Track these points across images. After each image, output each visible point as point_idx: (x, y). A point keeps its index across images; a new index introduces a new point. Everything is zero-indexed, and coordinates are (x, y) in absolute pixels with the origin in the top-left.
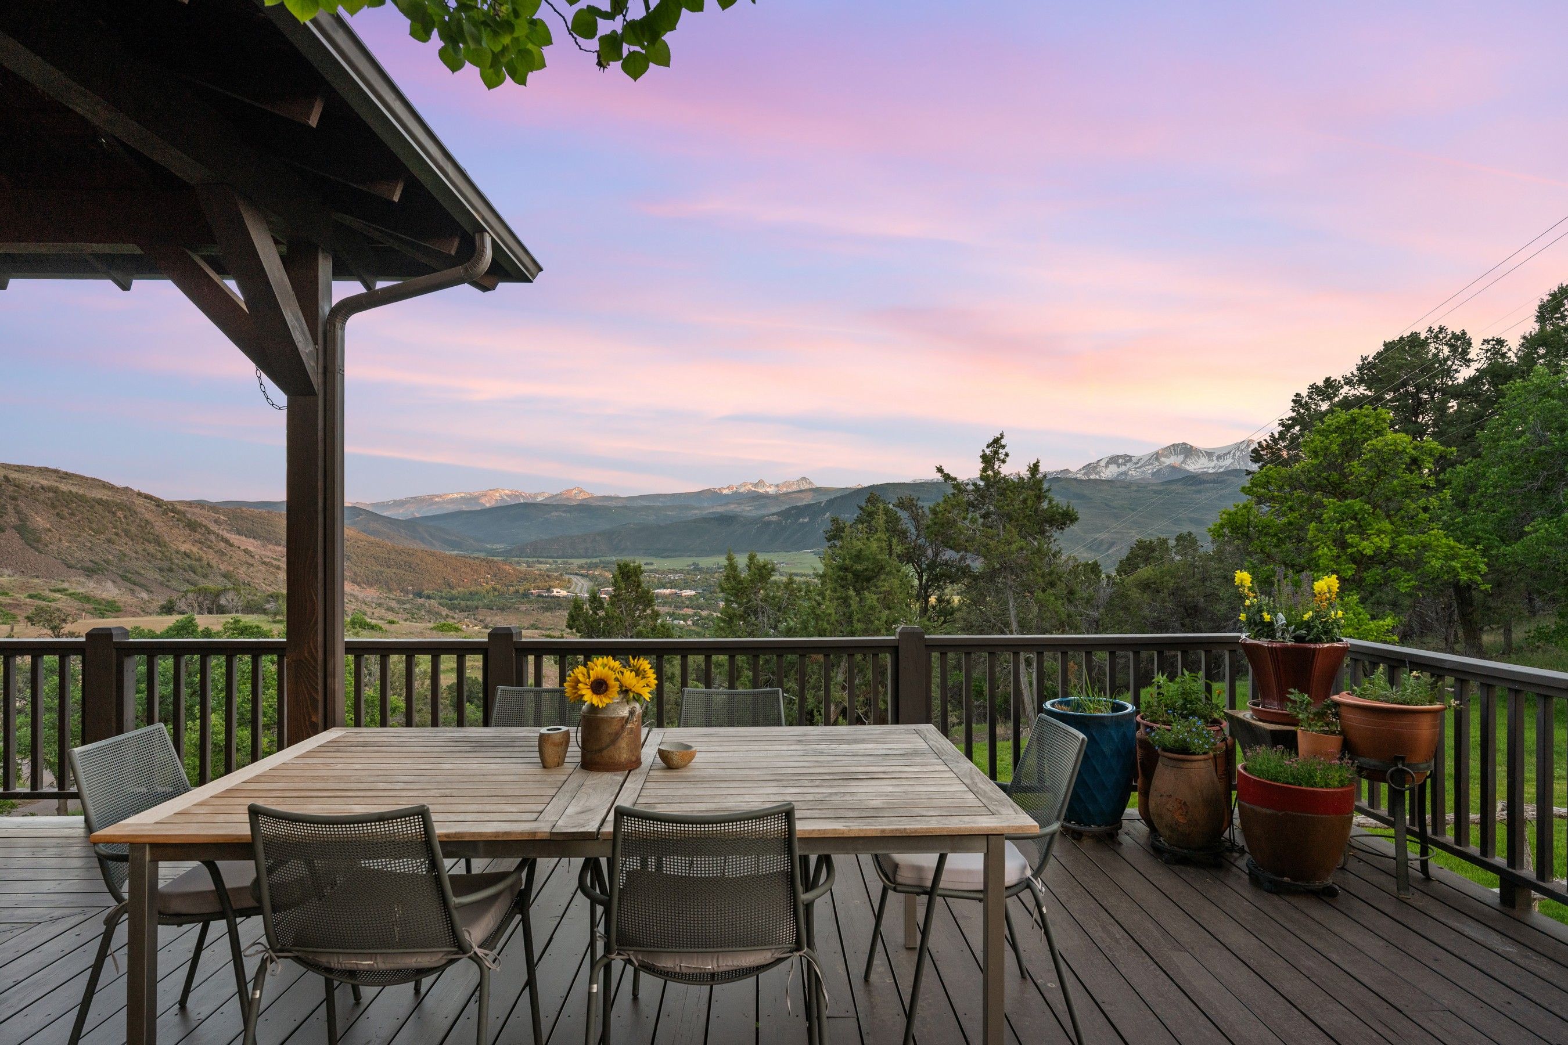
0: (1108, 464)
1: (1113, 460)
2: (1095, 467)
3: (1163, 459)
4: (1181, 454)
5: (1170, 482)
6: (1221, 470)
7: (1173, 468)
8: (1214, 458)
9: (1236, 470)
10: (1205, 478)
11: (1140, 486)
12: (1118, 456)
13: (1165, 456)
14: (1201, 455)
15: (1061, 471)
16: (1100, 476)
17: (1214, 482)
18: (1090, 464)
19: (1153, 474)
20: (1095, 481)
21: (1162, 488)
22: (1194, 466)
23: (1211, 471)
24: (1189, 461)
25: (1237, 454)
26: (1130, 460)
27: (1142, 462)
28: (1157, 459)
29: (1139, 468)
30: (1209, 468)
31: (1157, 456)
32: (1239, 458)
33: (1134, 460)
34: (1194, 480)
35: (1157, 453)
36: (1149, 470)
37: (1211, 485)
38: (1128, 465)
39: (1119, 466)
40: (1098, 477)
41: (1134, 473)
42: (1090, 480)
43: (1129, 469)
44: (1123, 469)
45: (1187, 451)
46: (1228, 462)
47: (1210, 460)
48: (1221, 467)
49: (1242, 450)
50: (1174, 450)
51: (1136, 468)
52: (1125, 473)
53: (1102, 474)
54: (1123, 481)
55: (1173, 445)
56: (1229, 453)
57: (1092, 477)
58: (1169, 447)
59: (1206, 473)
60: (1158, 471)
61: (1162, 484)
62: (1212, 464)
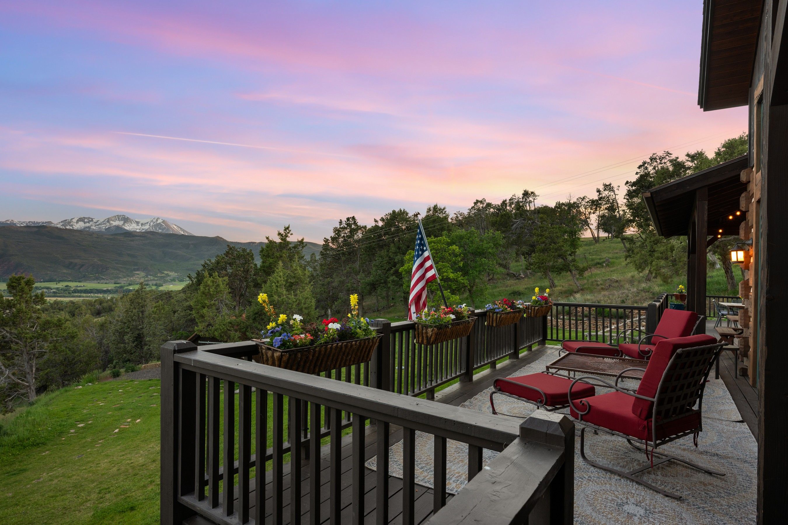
0: (78, 221)
1: (81, 220)
2: (70, 222)
3: (111, 222)
4: (122, 220)
5: (116, 234)
6: (143, 231)
7: (118, 227)
8: (140, 225)
9: (151, 232)
10: (136, 234)
11: (99, 235)
12: (84, 218)
13: (113, 221)
14: (133, 222)
15: (46, 222)
16: (73, 227)
17: (140, 236)
18: (66, 220)
19: (106, 229)
20: (70, 230)
21: (111, 237)
22: (129, 227)
23: (138, 231)
24: (126, 225)
25: (152, 224)
26: (92, 221)
27: (99, 222)
28: (108, 222)
29: (98, 225)
30: (137, 229)
31: (108, 220)
32: (152, 226)
33: (95, 220)
34: (129, 234)
35: (108, 219)
36: (103, 227)
37: (139, 238)
38: (91, 223)
39: (85, 223)
40: (71, 228)
41: (94, 228)
42: (66, 229)
43: (91, 225)
44: (87, 225)
45: (126, 220)
46: (147, 227)
47: (137, 225)
48: (143, 229)
49: (154, 222)
50: (118, 218)
51: (96, 225)
52: (89, 227)
53: (74, 226)
54: (87, 231)
55: (118, 216)
56: (148, 223)
57: (68, 227)
58: (115, 216)
59: (135, 232)
60: (109, 228)
61: (112, 235)
62: (138, 227)
